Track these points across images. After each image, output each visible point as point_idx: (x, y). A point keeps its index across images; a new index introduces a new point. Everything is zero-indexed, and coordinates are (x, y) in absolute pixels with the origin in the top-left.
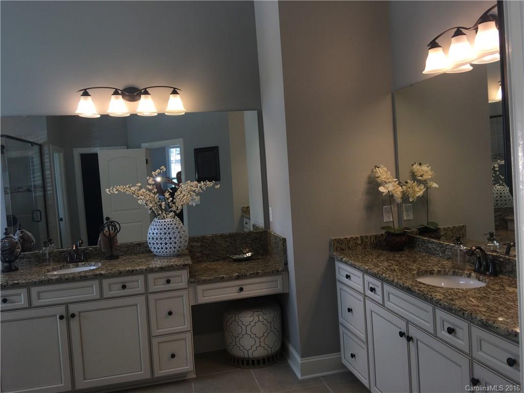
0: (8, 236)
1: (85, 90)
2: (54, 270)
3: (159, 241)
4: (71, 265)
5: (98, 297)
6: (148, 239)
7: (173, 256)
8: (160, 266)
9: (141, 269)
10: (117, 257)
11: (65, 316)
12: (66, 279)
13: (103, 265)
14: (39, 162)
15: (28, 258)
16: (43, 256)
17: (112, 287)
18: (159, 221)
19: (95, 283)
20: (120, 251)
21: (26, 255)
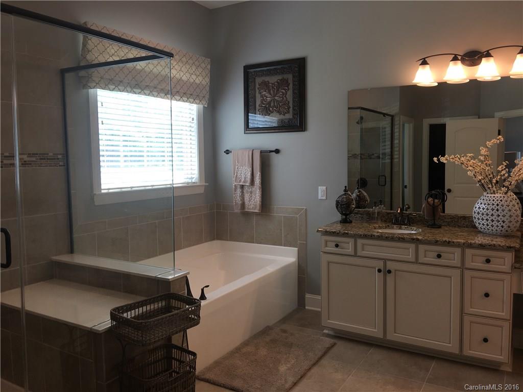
0: (347, 193)
1: (424, 59)
2: (380, 228)
3: (485, 217)
4: (395, 226)
5: (413, 260)
6: (473, 213)
7: (500, 236)
8: (480, 243)
9: (459, 242)
10: (440, 227)
11: (382, 269)
12: (386, 238)
13: (423, 231)
14: (390, 132)
15: (361, 214)
16: (373, 215)
17: (428, 254)
18: (487, 195)
19: (412, 247)
20: (444, 222)
21: (359, 211)
